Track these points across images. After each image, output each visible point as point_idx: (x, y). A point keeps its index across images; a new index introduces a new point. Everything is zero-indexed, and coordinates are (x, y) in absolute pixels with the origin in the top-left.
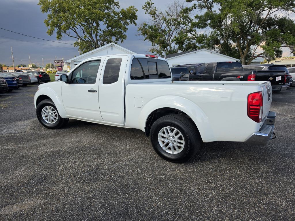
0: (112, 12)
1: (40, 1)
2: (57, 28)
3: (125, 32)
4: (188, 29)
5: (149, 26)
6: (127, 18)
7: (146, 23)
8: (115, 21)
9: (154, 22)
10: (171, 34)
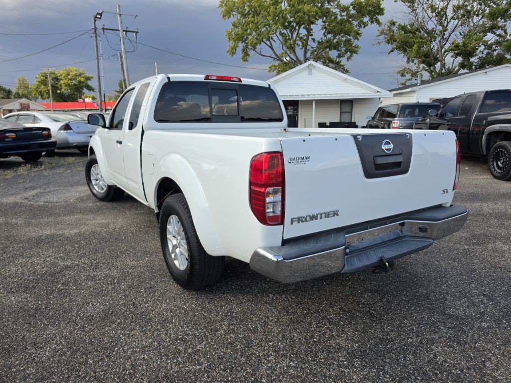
0: (336, 7)
1: (221, 2)
2: (242, 43)
3: (356, 40)
4: (488, 25)
5: (399, 25)
6: (363, 16)
7: (394, 20)
8: (342, 23)
9: (411, 17)
10: (445, 36)
